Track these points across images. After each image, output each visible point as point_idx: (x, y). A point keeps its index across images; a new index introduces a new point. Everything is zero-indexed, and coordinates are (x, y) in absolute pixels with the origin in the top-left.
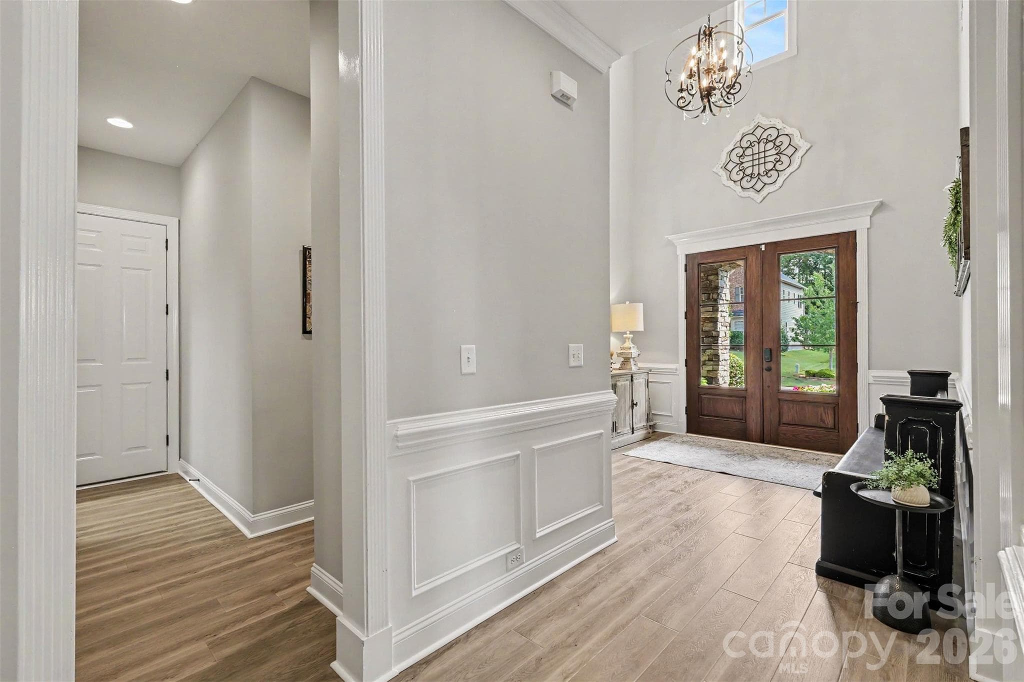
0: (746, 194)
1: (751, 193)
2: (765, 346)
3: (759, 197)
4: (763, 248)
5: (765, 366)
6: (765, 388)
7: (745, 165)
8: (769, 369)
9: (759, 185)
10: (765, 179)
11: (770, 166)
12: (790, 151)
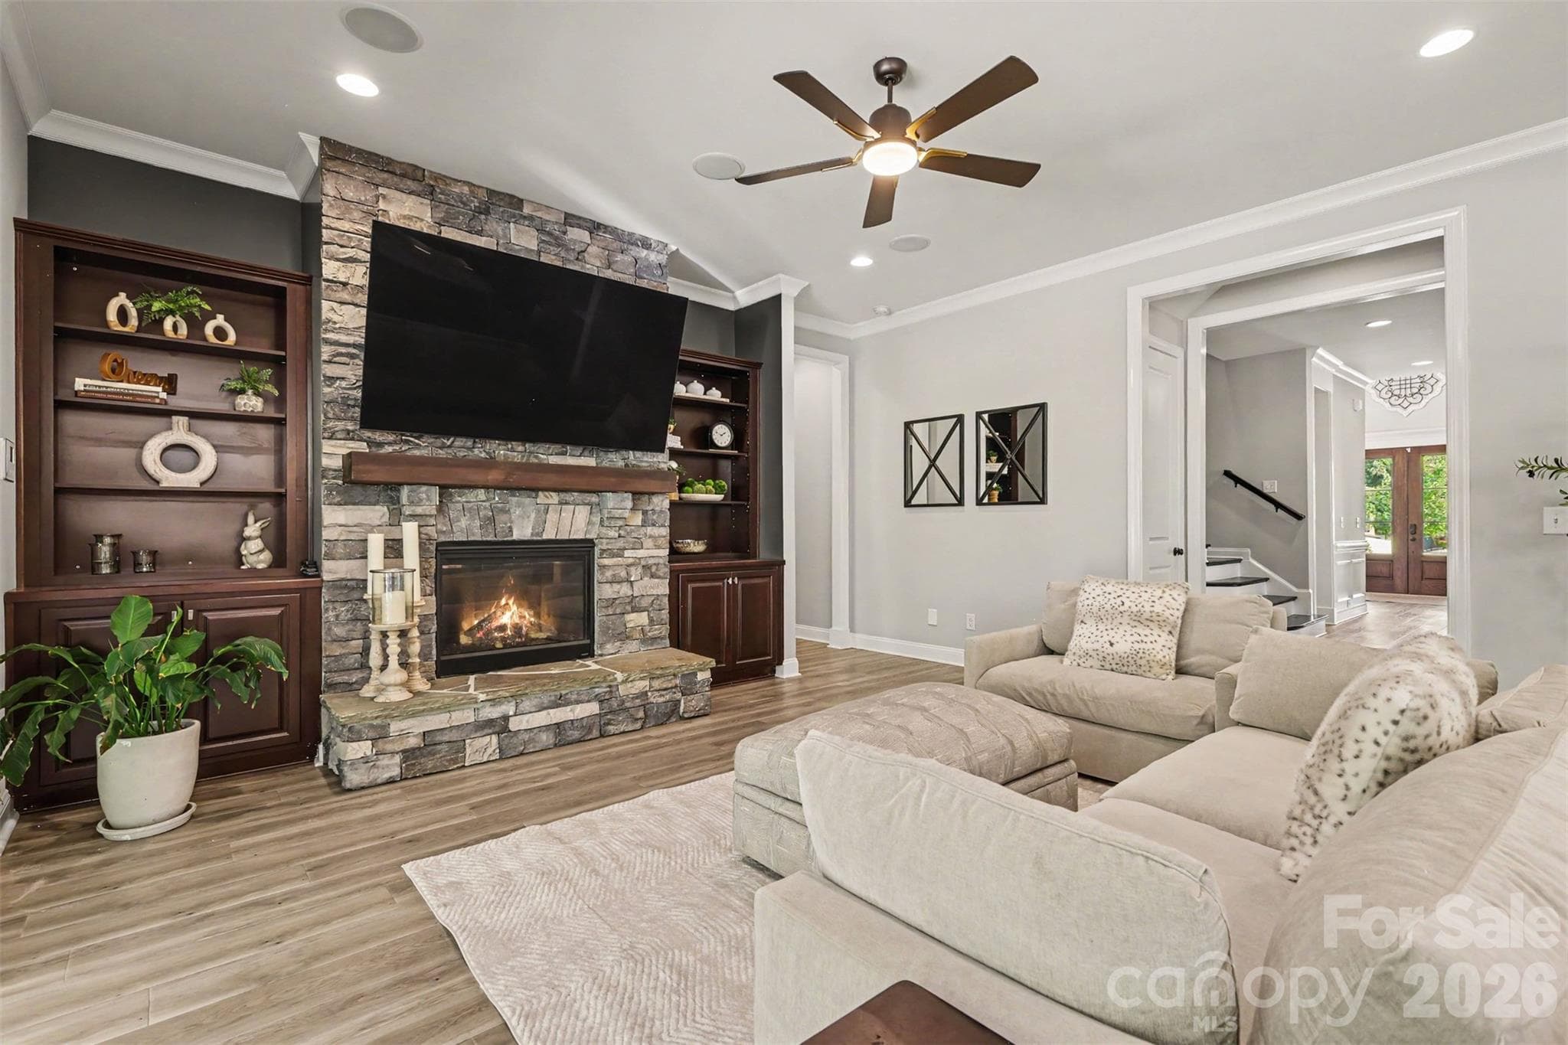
0: (1394, 409)
1: (1399, 410)
2: (1410, 523)
3: (1405, 413)
4: (1409, 450)
5: (1411, 537)
6: (1410, 553)
7: (1393, 388)
8: (1414, 540)
9: (1405, 404)
10: (1411, 399)
11: (1415, 390)
12: (1433, 381)
